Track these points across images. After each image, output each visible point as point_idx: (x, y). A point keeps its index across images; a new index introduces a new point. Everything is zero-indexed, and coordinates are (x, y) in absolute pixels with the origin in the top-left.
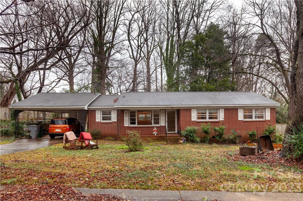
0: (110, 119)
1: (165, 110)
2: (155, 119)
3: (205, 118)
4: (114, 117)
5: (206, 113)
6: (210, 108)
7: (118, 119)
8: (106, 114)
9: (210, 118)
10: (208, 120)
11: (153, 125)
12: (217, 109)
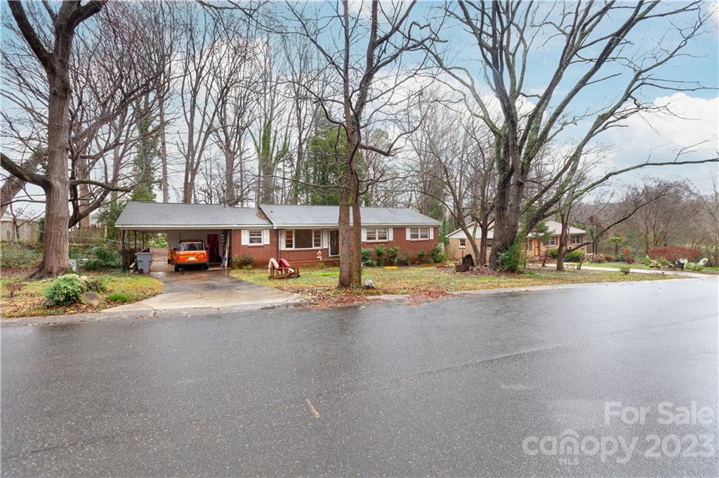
0: (260, 242)
1: (328, 229)
2: (315, 241)
3: (375, 238)
4: (266, 239)
5: (375, 233)
6: (379, 227)
7: (271, 241)
8: (255, 234)
9: (379, 238)
10: (377, 240)
11: (314, 248)
12: (386, 228)
